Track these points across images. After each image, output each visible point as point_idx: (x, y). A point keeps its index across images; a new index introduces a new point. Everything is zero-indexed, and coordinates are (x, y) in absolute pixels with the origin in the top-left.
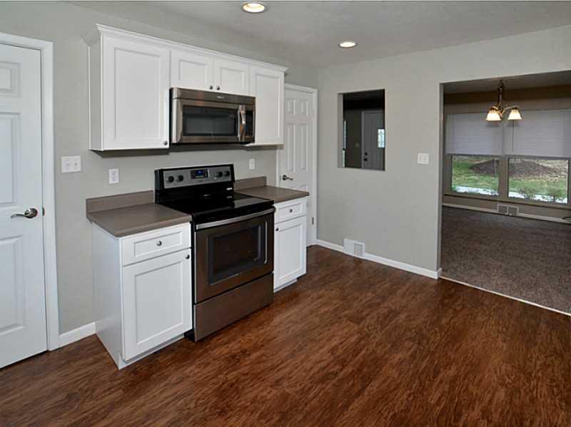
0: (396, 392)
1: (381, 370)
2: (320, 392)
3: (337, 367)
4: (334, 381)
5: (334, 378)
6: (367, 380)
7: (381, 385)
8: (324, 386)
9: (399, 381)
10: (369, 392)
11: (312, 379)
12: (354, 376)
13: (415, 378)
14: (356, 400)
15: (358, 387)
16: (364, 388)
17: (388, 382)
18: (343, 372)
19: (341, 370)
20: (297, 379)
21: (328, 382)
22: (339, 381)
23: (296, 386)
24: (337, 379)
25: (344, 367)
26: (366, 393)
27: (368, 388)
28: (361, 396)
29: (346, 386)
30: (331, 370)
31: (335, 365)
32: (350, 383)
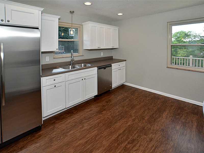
0: (107, 135)
1: (109, 144)
2: (134, 136)
3: (128, 146)
4: (129, 140)
5: (129, 141)
6: (116, 140)
7: (111, 138)
8: (133, 138)
9: (104, 139)
10: (116, 135)
11: (138, 141)
12: (121, 142)
13: (97, 140)
14: (121, 133)
15: (120, 137)
16: (118, 137)
17: (108, 139)
18: (126, 144)
19: (126, 145)
20: (144, 141)
21: (132, 140)
22: (127, 140)
23: (143, 138)
24: (128, 141)
25: (125, 147)
26: (118, 135)
27: (116, 136)
28: (120, 133)
29: (125, 138)
30: (131, 145)
31: (129, 148)
32: (123, 139)
